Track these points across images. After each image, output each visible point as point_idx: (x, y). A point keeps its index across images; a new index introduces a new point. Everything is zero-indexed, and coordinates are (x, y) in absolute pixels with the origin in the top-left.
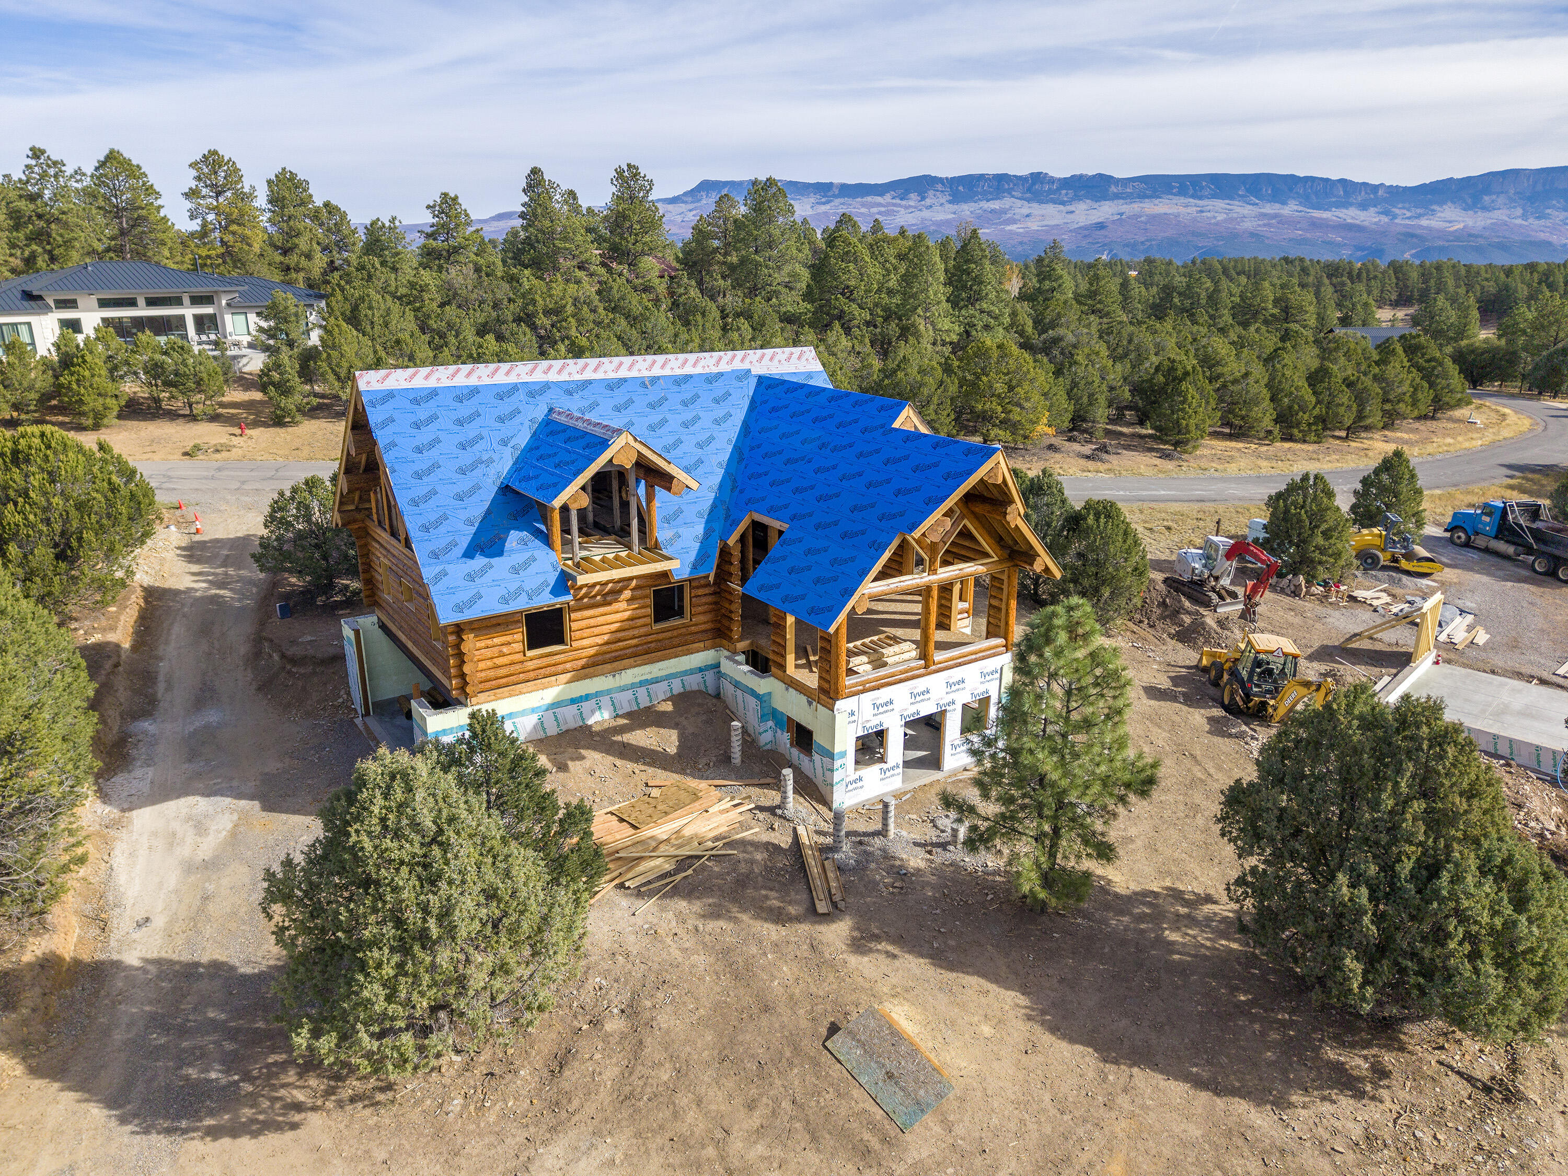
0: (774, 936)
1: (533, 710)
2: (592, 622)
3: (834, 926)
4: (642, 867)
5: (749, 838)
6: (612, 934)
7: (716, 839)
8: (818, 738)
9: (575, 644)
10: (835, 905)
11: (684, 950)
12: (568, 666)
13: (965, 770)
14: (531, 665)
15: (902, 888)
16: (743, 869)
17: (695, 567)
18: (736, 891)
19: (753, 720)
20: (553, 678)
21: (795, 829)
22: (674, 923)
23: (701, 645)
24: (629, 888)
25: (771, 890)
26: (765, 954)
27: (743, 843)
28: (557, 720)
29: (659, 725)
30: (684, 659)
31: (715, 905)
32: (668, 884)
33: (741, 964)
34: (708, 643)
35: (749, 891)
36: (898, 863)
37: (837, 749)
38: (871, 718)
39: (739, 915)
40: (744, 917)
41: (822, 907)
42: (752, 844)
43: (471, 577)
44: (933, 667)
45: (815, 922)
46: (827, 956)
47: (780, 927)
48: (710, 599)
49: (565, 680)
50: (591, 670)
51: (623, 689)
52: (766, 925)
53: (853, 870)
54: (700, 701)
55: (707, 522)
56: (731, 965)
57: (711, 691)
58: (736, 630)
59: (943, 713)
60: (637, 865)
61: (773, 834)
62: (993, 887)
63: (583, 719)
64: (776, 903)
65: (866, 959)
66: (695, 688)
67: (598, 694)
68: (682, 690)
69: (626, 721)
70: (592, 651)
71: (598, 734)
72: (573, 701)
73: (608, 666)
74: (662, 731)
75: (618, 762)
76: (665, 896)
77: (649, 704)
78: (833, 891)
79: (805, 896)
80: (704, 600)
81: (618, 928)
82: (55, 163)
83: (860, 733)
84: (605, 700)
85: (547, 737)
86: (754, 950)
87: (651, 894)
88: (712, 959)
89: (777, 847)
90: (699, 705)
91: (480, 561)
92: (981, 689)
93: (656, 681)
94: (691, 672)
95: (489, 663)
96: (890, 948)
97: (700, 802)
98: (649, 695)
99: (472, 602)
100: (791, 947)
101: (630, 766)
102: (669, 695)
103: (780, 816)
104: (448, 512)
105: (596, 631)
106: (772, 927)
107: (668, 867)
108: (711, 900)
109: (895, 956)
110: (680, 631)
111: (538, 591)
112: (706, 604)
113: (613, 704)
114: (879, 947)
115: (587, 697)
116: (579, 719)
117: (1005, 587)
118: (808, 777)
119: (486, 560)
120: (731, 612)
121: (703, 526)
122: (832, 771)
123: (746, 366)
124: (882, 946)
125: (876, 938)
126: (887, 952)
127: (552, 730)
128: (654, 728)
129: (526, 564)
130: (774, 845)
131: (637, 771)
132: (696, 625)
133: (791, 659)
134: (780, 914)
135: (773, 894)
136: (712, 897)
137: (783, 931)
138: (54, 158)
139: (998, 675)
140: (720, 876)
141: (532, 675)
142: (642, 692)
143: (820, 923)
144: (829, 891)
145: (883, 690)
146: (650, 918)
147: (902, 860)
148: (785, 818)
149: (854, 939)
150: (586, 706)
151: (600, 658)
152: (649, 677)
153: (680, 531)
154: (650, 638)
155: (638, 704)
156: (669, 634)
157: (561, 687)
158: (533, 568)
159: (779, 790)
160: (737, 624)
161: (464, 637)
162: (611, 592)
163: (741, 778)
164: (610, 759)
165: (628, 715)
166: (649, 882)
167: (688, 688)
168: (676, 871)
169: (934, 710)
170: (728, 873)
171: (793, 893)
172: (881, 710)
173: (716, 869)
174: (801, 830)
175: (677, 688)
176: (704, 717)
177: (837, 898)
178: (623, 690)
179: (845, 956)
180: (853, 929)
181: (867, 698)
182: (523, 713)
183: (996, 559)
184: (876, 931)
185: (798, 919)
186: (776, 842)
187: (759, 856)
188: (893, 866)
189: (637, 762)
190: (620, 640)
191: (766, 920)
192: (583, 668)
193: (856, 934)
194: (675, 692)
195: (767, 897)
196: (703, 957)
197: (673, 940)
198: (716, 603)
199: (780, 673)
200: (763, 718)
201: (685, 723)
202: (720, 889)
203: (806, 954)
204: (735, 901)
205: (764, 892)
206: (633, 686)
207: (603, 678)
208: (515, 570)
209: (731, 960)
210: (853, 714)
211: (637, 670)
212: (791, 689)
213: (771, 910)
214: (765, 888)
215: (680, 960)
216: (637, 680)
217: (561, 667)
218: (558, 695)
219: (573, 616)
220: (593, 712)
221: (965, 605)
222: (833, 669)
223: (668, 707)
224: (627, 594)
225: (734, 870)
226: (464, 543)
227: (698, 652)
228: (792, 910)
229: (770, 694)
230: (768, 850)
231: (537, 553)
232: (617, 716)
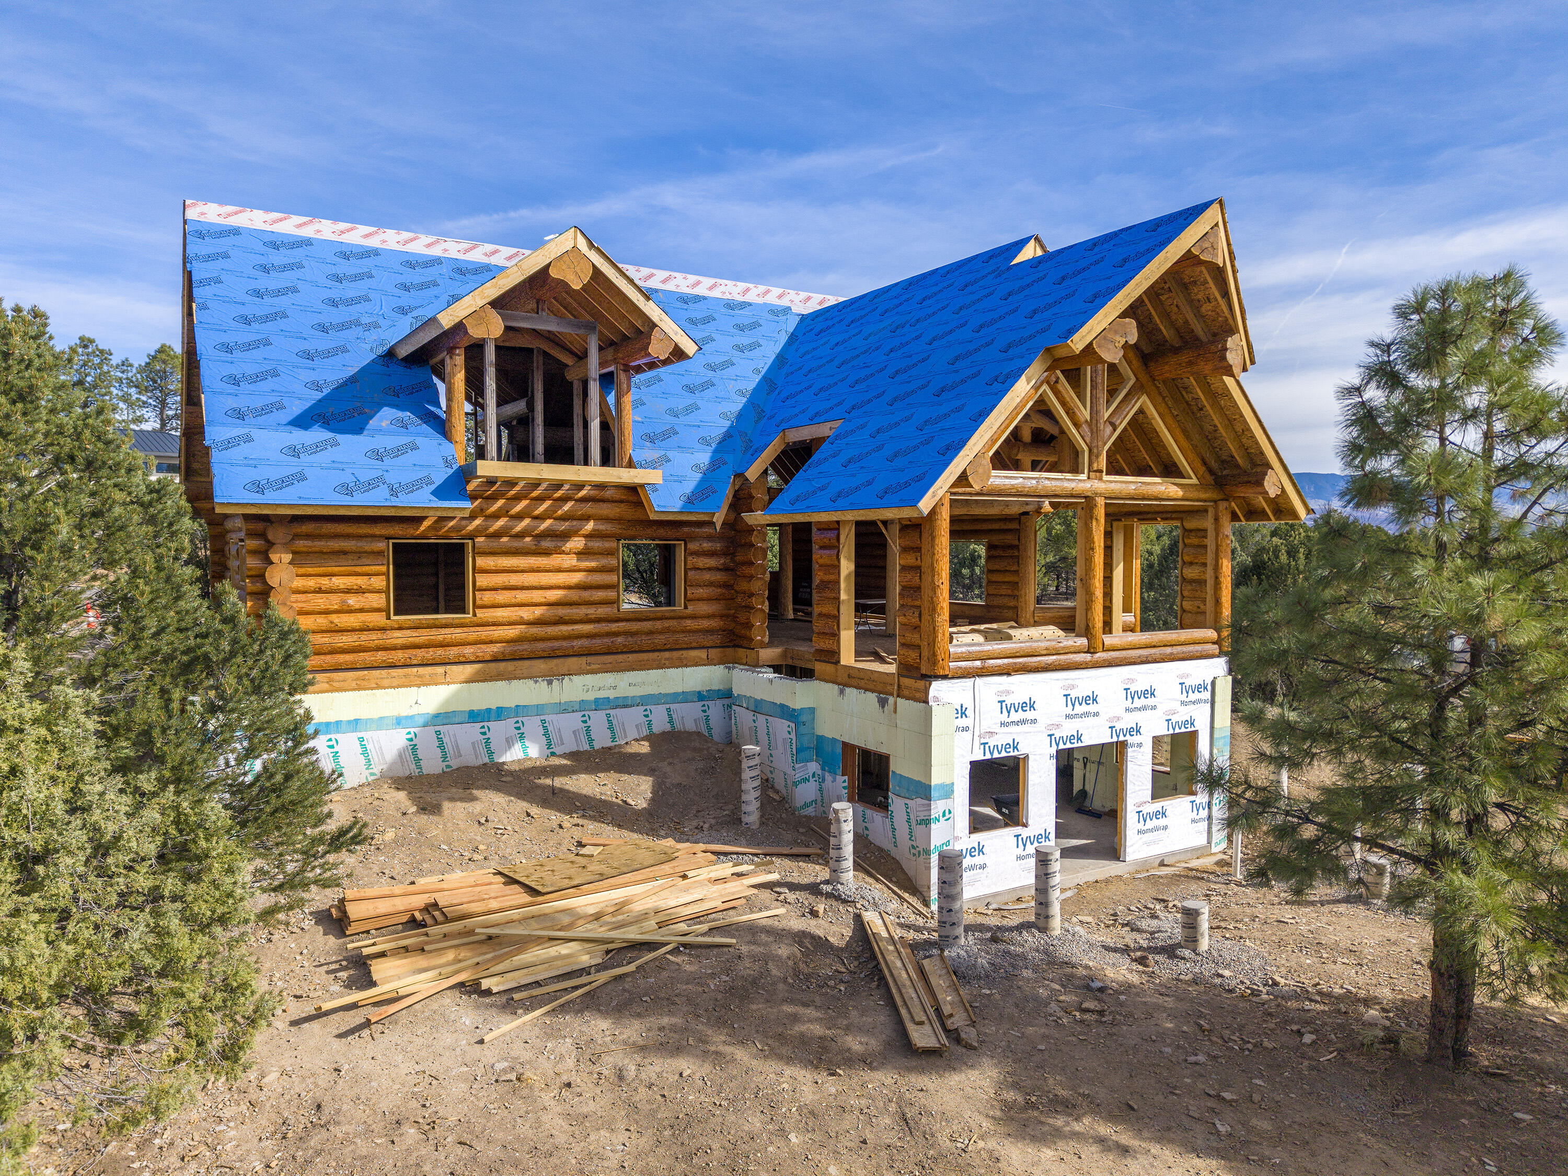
0: (808, 1095)
1: (399, 722)
2: (514, 579)
3: (955, 1079)
4: (527, 957)
5: (764, 922)
6: (412, 1079)
7: (696, 919)
8: (899, 767)
9: (481, 614)
10: (954, 1035)
11: (578, 1120)
12: (468, 651)
13: (1162, 864)
14: (398, 637)
15: (1101, 1013)
16: (746, 968)
17: (690, 500)
18: (727, 1007)
19: (783, 761)
20: (440, 670)
21: (858, 918)
22: (570, 1063)
23: (702, 654)
24: (488, 993)
25: (805, 1005)
26: (783, 1133)
27: (752, 931)
28: (441, 746)
29: (620, 770)
30: (674, 673)
31: (674, 1029)
32: (576, 988)
33: (718, 1153)
34: (714, 653)
35: (757, 1007)
36: (1081, 972)
37: (937, 778)
38: (997, 728)
39: (728, 1049)
40: (740, 1054)
41: (922, 1037)
42: (769, 931)
43: (294, 452)
44: (1100, 655)
45: (910, 1070)
46: (945, 1143)
47: (822, 1076)
48: (718, 577)
49: (463, 678)
50: (510, 666)
51: (564, 709)
52: (789, 1071)
53: (987, 978)
54: (697, 745)
55: (715, 452)
56: (691, 1156)
57: (717, 734)
58: (760, 631)
59: (1121, 747)
60: (519, 952)
61: (813, 922)
62: (1307, 1020)
63: (491, 753)
64: (818, 1030)
65: (1048, 1153)
66: (690, 726)
67: (519, 711)
68: (668, 728)
69: (565, 762)
70: (512, 632)
71: (511, 773)
72: (474, 716)
73: (540, 665)
74: (625, 777)
75: (535, 810)
76: (563, 1009)
77: (609, 744)
78: (947, 1010)
79: (882, 1018)
80: (707, 576)
81: (434, 1069)
82: (102, 352)
83: (979, 756)
84: (532, 724)
85: (421, 776)
86: (755, 1122)
87: (531, 1004)
88: (644, 1142)
89: (820, 944)
90: (695, 750)
91: (317, 434)
92: (1183, 714)
93: (624, 704)
94: (683, 697)
95: (322, 621)
96: (1105, 1129)
97: (674, 863)
98: (611, 728)
99: (284, 483)
100: (848, 1122)
101: (555, 817)
102: (645, 732)
103: (829, 895)
104: (279, 368)
105: (522, 596)
106: (804, 1076)
107: (585, 960)
108: (665, 1021)
109: (1125, 1151)
110: (667, 624)
111: (413, 487)
112: (711, 584)
113: (546, 734)
114: (1077, 1127)
115: (499, 714)
116: (482, 750)
117: (1210, 542)
118: (880, 849)
119: (328, 435)
120: (751, 595)
121: (710, 454)
122: (927, 822)
123: (785, 302)
124: (1086, 1124)
125: (1067, 1107)
126: (1101, 1141)
127: (433, 764)
128: (613, 775)
129: (399, 451)
130: (814, 938)
131: (566, 824)
132: (693, 617)
133: (847, 638)
134: (825, 1049)
135: (810, 1012)
136: (671, 1013)
137: (831, 1086)
138: (100, 347)
139: (1207, 695)
140: (693, 979)
141: (399, 656)
142: (598, 719)
143: (922, 1071)
144: (938, 1011)
145: (1017, 679)
146: (518, 1050)
147: (1087, 967)
148: (838, 898)
149: (1007, 1107)
150: (498, 729)
151: (526, 646)
152: (611, 694)
153: (670, 454)
154: (614, 627)
155: (591, 741)
156: (647, 625)
157: (453, 687)
158: (410, 457)
159: (827, 863)
160: (760, 616)
161: (274, 557)
162: (549, 534)
163: (758, 845)
164: (523, 805)
165: (572, 755)
166: (538, 984)
167: (679, 726)
168: (600, 968)
169: (1106, 739)
170: (713, 976)
171: (854, 1013)
172: (1015, 716)
173: (688, 968)
174: (870, 916)
175: (660, 724)
176: (701, 765)
177: (958, 1021)
178: (565, 711)
179: (992, 1144)
180: (1000, 1086)
181: (990, 687)
182: (380, 723)
183: (1195, 481)
184: (1063, 1093)
185: (867, 1061)
186: (820, 933)
187: (783, 951)
188: (1072, 976)
189: (570, 813)
190: (561, 621)
191: (789, 1061)
192: (495, 660)
193: (1010, 1095)
194: (657, 729)
195: (795, 1018)
196: (623, 1136)
197: (559, 1099)
198: (726, 586)
199: (829, 668)
200: (800, 754)
201: (668, 769)
202: (689, 1001)
203: (891, 1138)
204: (720, 1023)
205: (789, 1009)
206: (582, 706)
207: (530, 682)
208: (378, 456)
209: (694, 1144)
210: (963, 713)
211: (589, 679)
212: (848, 690)
213: (804, 1040)
214: (792, 1001)
215: (561, 1139)
216: (591, 696)
217: (453, 652)
218: (448, 701)
219: (481, 562)
220: (509, 743)
221: (1130, 618)
222: (926, 617)
223: (644, 748)
224: (577, 543)
225: (727, 971)
226: (297, 408)
227: (696, 665)
228: (855, 1044)
229: (812, 710)
230: (801, 944)
231: (419, 441)
232: (553, 754)
